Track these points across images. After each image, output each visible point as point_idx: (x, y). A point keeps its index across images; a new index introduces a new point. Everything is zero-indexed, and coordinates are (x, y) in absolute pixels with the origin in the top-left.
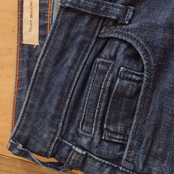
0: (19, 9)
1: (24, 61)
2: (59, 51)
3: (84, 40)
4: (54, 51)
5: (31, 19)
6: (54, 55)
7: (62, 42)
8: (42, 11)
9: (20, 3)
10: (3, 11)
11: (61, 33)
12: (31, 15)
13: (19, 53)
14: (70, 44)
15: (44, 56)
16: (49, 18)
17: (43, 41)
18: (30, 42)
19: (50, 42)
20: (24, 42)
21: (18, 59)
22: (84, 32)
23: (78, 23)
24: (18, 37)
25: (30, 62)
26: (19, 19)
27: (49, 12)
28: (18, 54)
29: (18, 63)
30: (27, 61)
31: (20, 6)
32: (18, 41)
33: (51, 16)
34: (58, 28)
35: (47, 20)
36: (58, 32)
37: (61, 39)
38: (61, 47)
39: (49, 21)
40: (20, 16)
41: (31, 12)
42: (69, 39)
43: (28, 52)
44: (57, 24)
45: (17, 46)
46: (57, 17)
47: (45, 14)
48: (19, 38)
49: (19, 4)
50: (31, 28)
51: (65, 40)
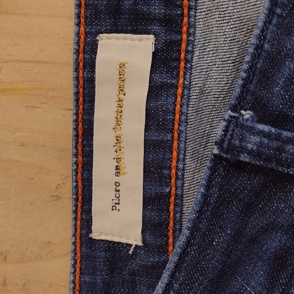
0: (76, 148)
1: (95, 283)
2: (213, 274)
3: (287, 247)
4: (200, 275)
5: (117, 179)
6: (199, 285)
7: (223, 252)
8: (153, 160)
9: (80, 132)
10: (23, 145)
11: (220, 227)
12: (117, 168)
13: (78, 261)
14: (242, 254)
15: (172, 288)
16: (173, 180)
17: (155, 237)
18: (113, 235)
19: (188, 252)
20: (95, 235)
21: (77, 277)
22: (288, 225)
23: (269, 200)
24: (75, 219)
25: (113, 286)
26: (80, 174)
27: (174, 163)
28: (75, 263)
29: (78, 287)
30: (104, 283)
31: (80, 140)
32: (76, 229)
33: (180, 174)
34: (212, 214)
35: (168, 185)
36: (212, 225)
37: (222, 243)
38: (220, 264)
39: (174, 188)
40: (80, 165)
41: (118, 160)
42: (241, 241)
43: (108, 261)
44: (209, 204)
45: (74, 243)
46: (208, 185)
47: (161, 169)
48: (79, 223)
49: (77, 136)
50: (117, 202)
51: (232, 245)
